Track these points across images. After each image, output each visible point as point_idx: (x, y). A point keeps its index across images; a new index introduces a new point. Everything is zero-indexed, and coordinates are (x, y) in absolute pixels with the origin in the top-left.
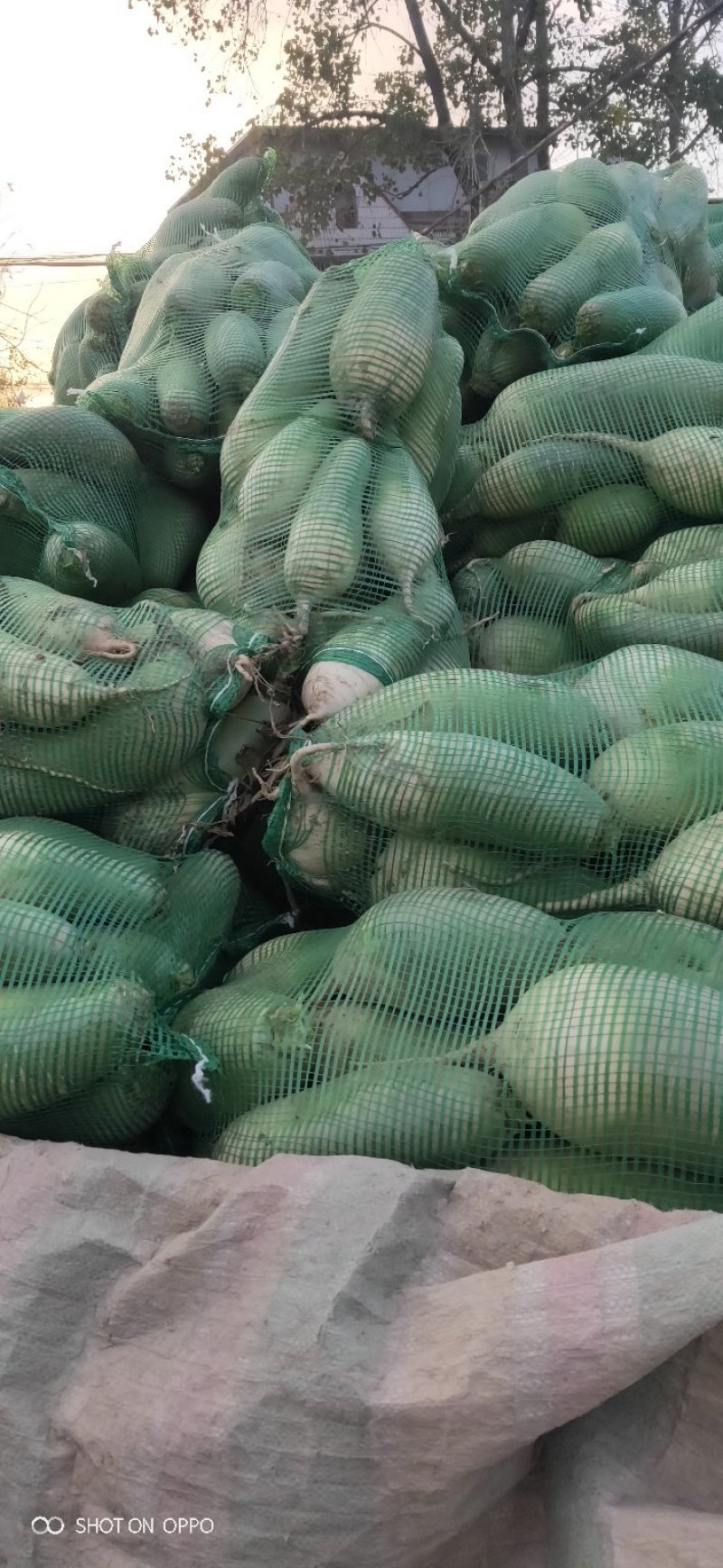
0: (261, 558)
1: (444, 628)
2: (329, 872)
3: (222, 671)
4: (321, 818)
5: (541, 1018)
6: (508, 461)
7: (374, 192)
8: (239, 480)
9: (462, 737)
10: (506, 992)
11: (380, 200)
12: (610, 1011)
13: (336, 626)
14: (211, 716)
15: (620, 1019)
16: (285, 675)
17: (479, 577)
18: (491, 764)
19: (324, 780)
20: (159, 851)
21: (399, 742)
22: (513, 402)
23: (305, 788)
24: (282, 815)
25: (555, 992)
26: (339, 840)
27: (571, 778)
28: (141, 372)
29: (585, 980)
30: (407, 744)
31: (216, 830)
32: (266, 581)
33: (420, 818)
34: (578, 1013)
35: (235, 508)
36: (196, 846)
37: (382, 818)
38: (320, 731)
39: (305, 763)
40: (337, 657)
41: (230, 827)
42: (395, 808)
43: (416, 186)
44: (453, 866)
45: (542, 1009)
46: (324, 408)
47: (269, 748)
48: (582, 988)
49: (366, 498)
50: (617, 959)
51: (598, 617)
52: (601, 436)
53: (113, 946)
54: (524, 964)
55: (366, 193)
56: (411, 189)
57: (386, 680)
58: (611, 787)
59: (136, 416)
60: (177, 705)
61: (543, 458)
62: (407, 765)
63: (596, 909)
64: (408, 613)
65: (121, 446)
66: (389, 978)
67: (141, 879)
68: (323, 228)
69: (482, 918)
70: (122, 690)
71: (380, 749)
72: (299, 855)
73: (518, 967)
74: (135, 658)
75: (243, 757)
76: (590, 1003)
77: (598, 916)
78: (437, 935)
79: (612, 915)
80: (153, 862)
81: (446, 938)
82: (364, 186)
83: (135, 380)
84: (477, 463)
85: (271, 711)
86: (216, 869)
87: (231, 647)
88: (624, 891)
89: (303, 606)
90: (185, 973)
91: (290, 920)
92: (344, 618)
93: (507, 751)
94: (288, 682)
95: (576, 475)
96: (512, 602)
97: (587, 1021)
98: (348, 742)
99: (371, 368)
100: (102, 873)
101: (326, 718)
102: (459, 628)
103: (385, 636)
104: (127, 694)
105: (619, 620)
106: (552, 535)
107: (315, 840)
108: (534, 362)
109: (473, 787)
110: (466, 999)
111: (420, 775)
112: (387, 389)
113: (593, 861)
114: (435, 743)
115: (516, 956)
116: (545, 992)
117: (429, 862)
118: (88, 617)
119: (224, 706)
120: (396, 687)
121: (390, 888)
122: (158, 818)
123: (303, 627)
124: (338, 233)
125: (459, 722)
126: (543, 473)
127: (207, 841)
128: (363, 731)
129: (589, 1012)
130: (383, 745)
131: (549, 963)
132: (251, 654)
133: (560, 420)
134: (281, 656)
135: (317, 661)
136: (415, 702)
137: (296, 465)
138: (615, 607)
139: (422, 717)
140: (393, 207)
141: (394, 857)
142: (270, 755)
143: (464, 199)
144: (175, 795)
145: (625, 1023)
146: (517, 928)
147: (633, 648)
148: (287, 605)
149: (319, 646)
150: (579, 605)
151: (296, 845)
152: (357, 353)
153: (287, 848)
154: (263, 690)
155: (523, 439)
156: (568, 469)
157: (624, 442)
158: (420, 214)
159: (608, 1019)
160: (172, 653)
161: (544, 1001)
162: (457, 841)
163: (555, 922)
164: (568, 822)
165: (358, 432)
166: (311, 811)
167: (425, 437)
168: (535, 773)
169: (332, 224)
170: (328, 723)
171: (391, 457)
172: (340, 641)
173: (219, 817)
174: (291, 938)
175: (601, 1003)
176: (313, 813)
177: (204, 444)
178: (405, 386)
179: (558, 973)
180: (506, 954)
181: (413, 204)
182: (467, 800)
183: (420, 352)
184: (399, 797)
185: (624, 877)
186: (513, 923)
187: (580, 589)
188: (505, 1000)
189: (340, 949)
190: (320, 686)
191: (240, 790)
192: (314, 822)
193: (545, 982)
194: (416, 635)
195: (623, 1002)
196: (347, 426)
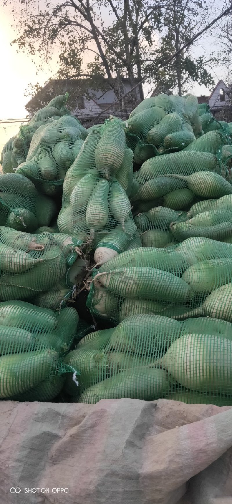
0: (78, 217)
1: (134, 235)
2: (106, 311)
3: (70, 252)
4: (104, 295)
5: (178, 351)
6: (148, 183)
7: (89, 98)
8: (69, 194)
9: (145, 268)
10: (167, 344)
11: (91, 101)
12: (198, 348)
13: (102, 236)
14: (68, 266)
15: (202, 350)
16: (88, 252)
17: (142, 218)
18: (155, 275)
19: (104, 283)
20: (54, 309)
21: (127, 270)
22: (147, 166)
23: (99, 286)
24: (92, 295)
25: (181, 343)
26: (110, 301)
27: (178, 278)
28: (34, 161)
29: (190, 339)
30: (129, 271)
31: (70, 301)
32: (80, 224)
33: (135, 293)
34: (189, 349)
35: (69, 202)
36: (63, 306)
37: (122, 294)
38: (100, 268)
39: (98, 279)
40: (104, 245)
41: (74, 299)
42: (127, 291)
43: (102, 96)
44: (145, 307)
45: (178, 349)
46: (94, 171)
47: (85, 274)
48: (190, 341)
49: (109, 197)
50: (198, 332)
51: (179, 229)
52: (175, 175)
53: (44, 339)
54: (171, 336)
55: (87, 99)
56: (101, 97)
57: (119, 252)
58: (190, 280)
59: (34, 175)
60: (58, 263)
61: (158, 182)
62: (130, 277)
63: (189, 317)
64: (123, 231)
65: (30, 184)
66: (131, 343)
67: (50, 318)
68: (75, 110)
69: (157, 322)
70: (41, 260)
71: (121, 273)
72: (97, 307)
73: (169, 336)
74: (44, 250)
75: (77, 278)
76: (192, 346)
77: (190, 319)
78: (143, 329)
79: (195, 319)
80: (52, 312)
81: (146, 329)
82: (86, 96)
83: (33, 164)
84: (138, 184)
85: (85, 263)
86: (71, 313)
87: (72, 245)
88: (196, 311)
89: (92, 231)
90: (65, 346)
91: (94, 327)
92: (106, 234)
93: (159, 271)
94: (89, 254)
95: (168, 187)
96: (152, 225)
97: (192, 351)
98: (111, 271)
99: (108, 159)
100: (38, 316)
101: (102, 264)
102: (138, 235)
103: (118, 238)
104: (43, 261)
105: (185, 229)
106: (161, 205)
107: (102, 302)
108: (153, 154)
109: (150, 283)
110: (154, 347)
111: (134, 280)
112: (113, 165)
113: (187, 303)
114: (137, 270)
115: (168, 333)
116: (178, 344)
117: (138, 306)
118: (28, 237)
119: (72, 262)
120: (123, 254)
121: (126, 315)
122: (51, 298)
123: (93, 237)
124: (79, 111)
125: (144, 263)
126: (158, 186)
127: (68, 304)
128: (114, 268)
129: (192, 348)
130: (122, 272)
131: (178, 334)
132: (79, 246)
133: (162, 171)
134: (87, 246)
135: (98, 247)
136: (130, 258)
137: (87, 189)
138: (184, 226)
139: (132, 262)
140: (95, 102)
141: (126, 305)
142: (85, 277)
143: (117, 100)
144: (57, 291)
145: (203, 351)
146: (167, 325)
147: (192, 238)
148: (87, 231)
149: (98, 243)
150: (172, 225)
151: (96, 304)
152: (103, 155)
153: (93, 305)
154: (83, 256)
155: (151, 177)
156: (166, 185)
157: (181, 177)
158: (104, 104)
159: (198, 350)
160: (55, 248)
161: (178, 346)
162: (146, 299)
163: (178, 322)
164: (179, 292)
165: (105, 178)
166: (101, 293)
167: (124, 178)
168: (168, 278)
169: (77, 108)
170: (103, 266)
171: (115, 185)
172: (104, 241)
173: (71, 297)
174: (96, 333)
175: (196, 345)
176: (101, 294)
177: (55, 183)
178: (117, 164)
179: (182, 337)
180: (165, 333)
181: (101, 101)
182: (148, 287)
183: (121, 154)
184: (128, 287)
185: (196, 307)
186: (166, 323)
187: (172, 221)
188: (166, 347)
189: (113, 335)
190: (100, 255)
191: (77, 288)
192: (102, 296)
193: (178, 340)
194: (127, 238)
195: (202, 345)
196: (101, 176)
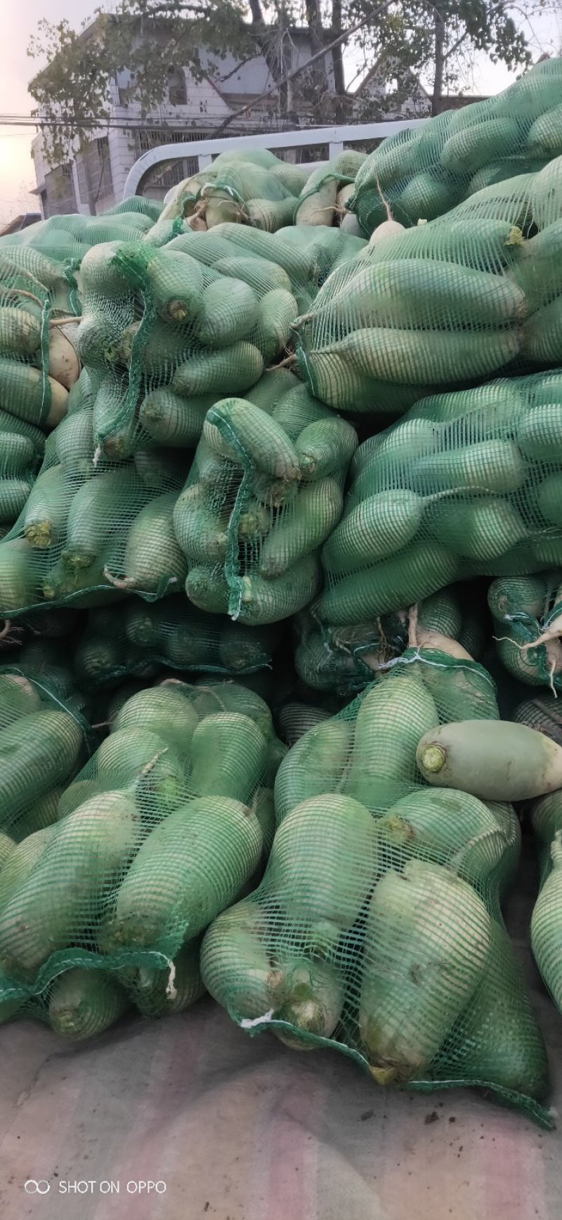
7: (200, 75)
11: (205, 82)
55: (194, 75)
68: (160, 103)
82: (192, 69)
124: (171, 108)
140: (214, 87)
143: (274, 84)
158: (237, 96)
169: (166, 100)
181: (232, 86)
